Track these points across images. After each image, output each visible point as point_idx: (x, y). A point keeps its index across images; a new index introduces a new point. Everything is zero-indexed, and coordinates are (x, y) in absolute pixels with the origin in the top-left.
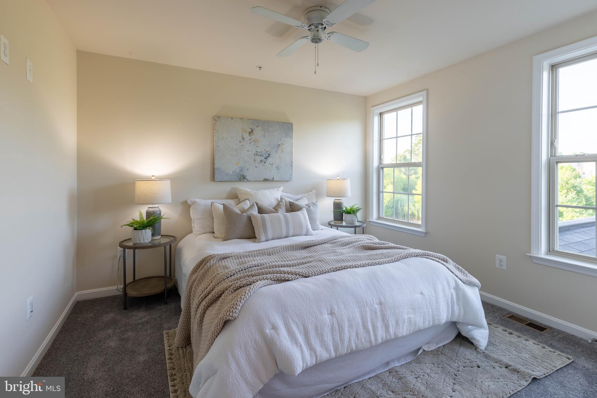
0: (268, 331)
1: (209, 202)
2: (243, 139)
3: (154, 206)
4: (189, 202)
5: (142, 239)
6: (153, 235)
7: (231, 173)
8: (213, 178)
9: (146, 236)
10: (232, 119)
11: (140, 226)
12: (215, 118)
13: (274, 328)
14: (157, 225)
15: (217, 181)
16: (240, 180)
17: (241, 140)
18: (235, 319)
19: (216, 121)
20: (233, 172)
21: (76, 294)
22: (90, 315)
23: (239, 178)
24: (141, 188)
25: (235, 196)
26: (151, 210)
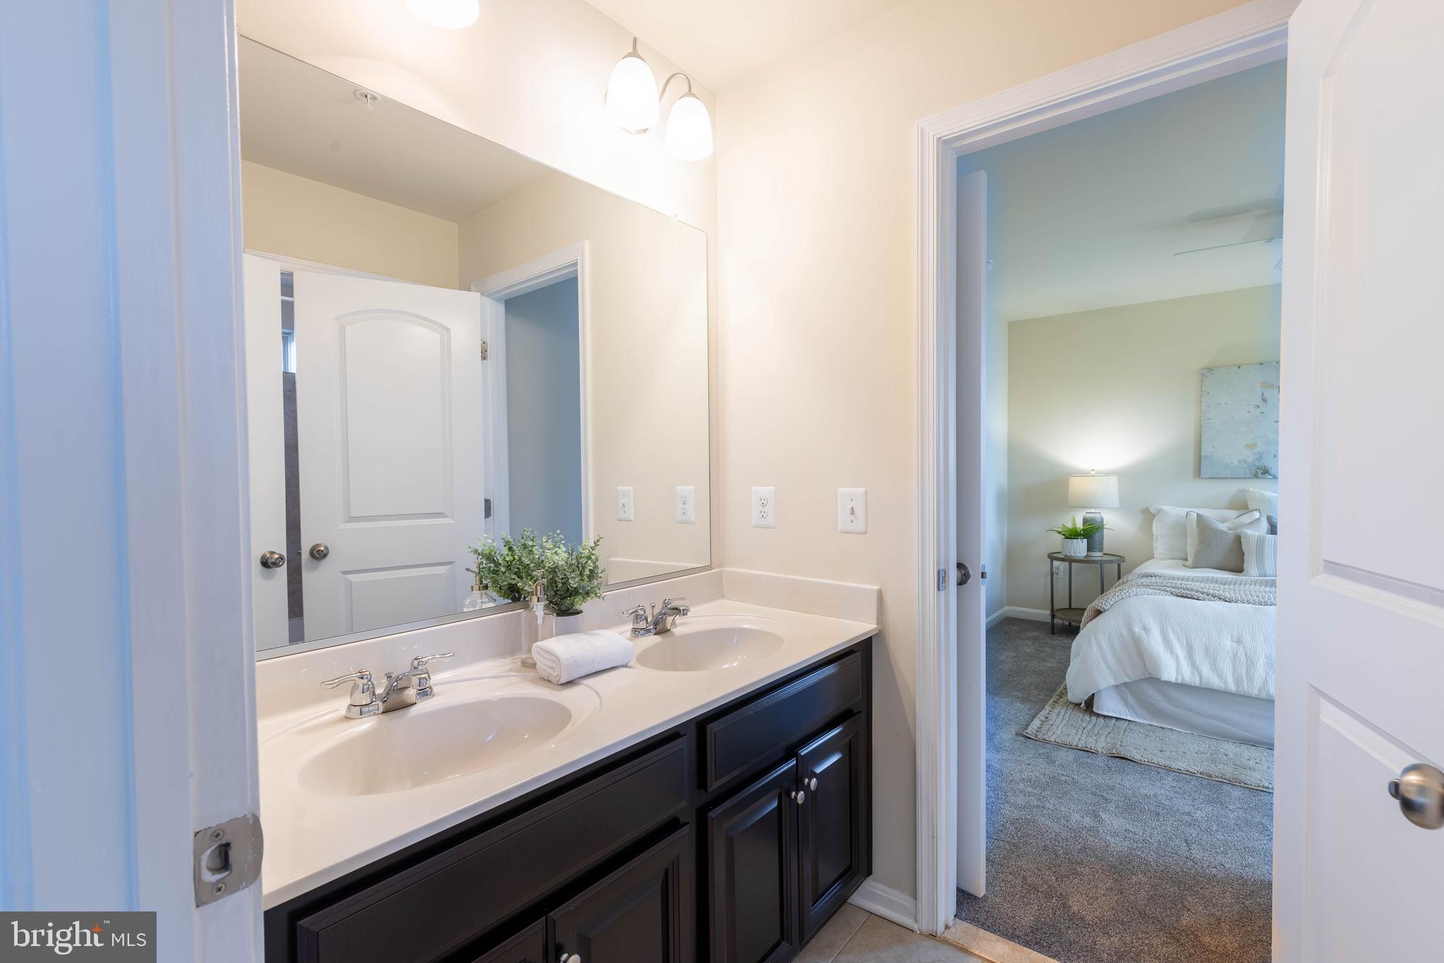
0: (1137, 629)
1: (1183, 511)
2: (1265, 400)
3: (1093, 510)
4: (1153, 510)
5: (1073, 551)
6: (1089, 549)
7: (1236, 463)
8: (1198, 473)
9: (1079, 548)
10: (1239, 368)
11: (1072, 535)
12: (1203, 372)
13: (1145, 629)
14: (1097, 536)
15: (1205, 477)
16: (1256, 476)
17: (1260, 402)
18: (1105, 611)
19: (1206, 376)
20: (1240, 462)
21: (1007, 608)
22: (1016, 628)
23: (1253, 472)
24: (1077, 486)
25: (1242, 505)
26: (1088, 515)
